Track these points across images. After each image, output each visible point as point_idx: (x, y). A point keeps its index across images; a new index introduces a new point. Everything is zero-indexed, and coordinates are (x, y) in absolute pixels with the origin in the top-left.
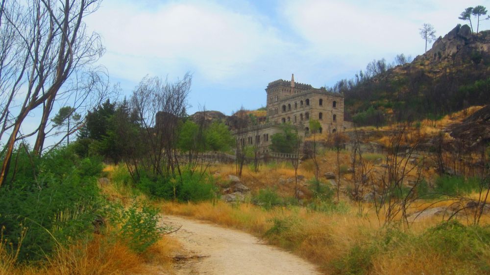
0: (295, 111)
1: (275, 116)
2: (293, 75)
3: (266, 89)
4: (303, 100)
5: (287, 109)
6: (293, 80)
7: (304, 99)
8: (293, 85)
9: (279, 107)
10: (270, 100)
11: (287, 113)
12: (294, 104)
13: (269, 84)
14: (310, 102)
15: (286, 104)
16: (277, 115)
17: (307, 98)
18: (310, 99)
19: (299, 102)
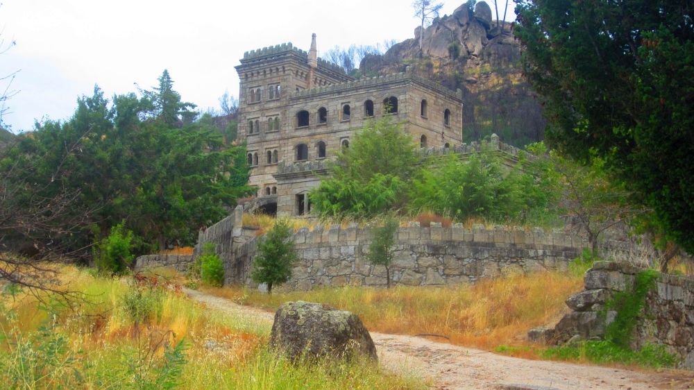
0: (345, 126)
1: (270, 137)
2: (314, 36)
3: (237, 68)
4: (373, 99)
5: (314, 119)
6: (313, 49)
7: (377, 98)
8: (314, 64)
9: (284, 114)
10: (250, 95)
11: (313, 131)
12: (340, 108)
13: (246, 54)
14: (400, 106)
15: (312, 108)
16: (277, 136)
17: (388, 94)
18: (401, 98)
19: (357, 105)
